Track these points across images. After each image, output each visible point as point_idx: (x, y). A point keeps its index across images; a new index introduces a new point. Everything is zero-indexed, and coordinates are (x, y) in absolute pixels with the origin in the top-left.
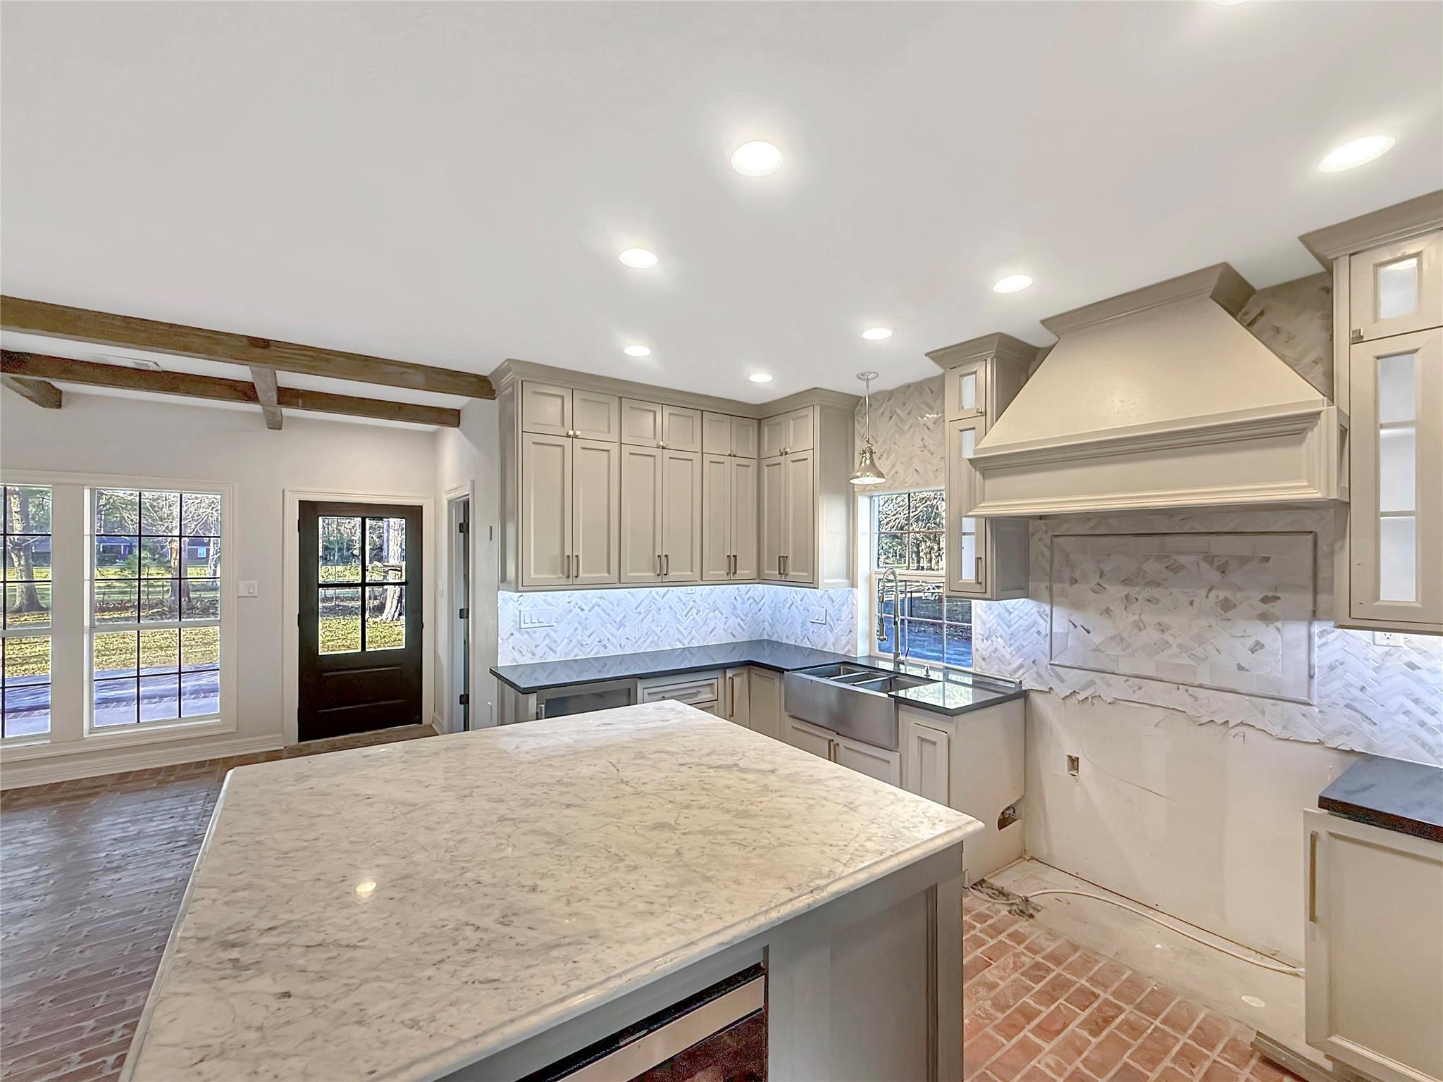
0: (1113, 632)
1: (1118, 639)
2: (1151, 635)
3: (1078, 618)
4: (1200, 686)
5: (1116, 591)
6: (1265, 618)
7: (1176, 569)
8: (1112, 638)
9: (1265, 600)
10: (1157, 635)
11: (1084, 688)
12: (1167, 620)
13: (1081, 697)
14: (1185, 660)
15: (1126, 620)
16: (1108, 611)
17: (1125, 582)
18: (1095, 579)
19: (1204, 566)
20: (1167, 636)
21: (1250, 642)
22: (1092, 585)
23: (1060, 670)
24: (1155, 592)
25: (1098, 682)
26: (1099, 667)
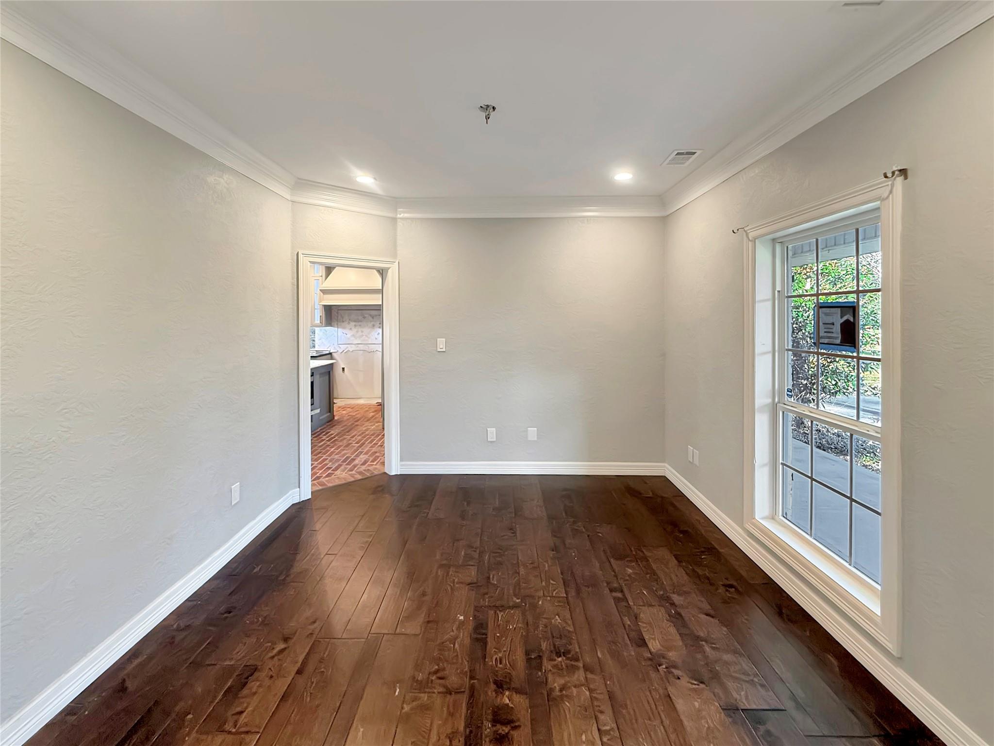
0: (352, 334)
1: (353, 336)
3: (345, 331)
5: (353, 324)
7: (364, 318)
9: (380, 324)
10: (361, 334)
11: (346, 349)
13: (345, 352)
15: (355, 330)
16: (351, 329)
17: (355, 321)
18: (348, 320)
19: (370, 317)
20: (363, 334)
21: (377, 333)
22: (347, 322)
23: (340, 345)
24: (360, 323)
25: (349, 346)
26: (349, 343)
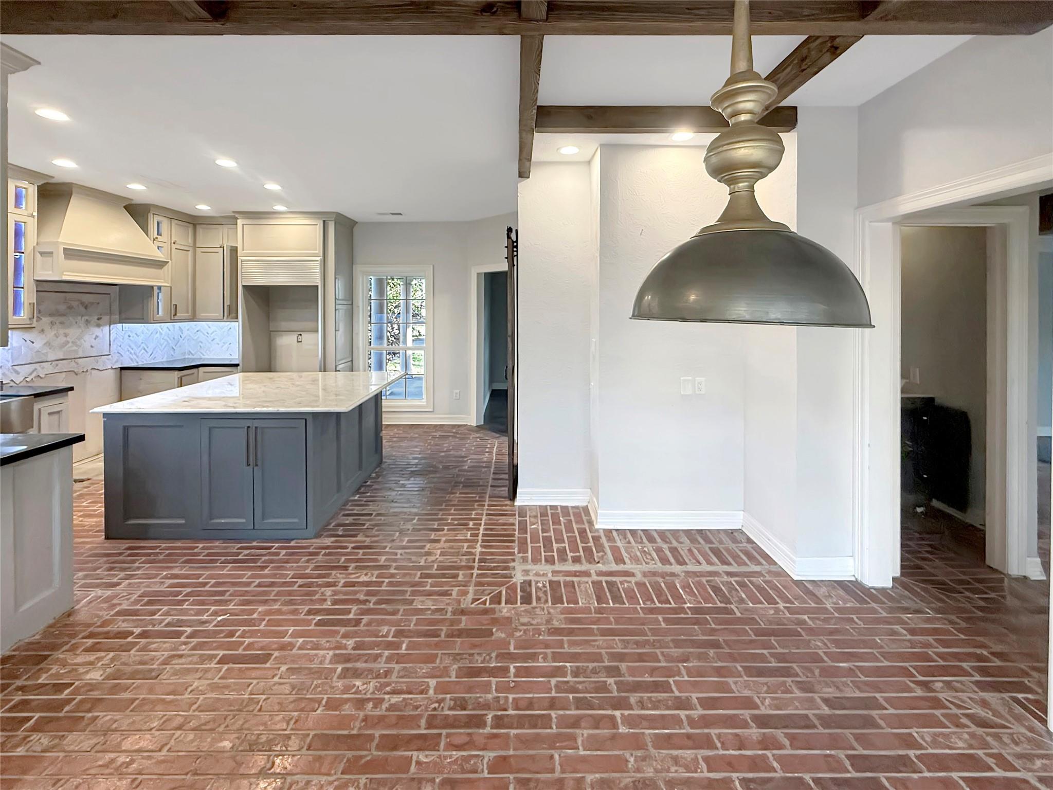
0: (45, 341)
1: (48, 344)
2: (62, 339)
3: (28, 337)
4: (80, 358)
5: (46, 320)
6: (99, 326)
7: (70, 308)
8: (45, 344)
9: (98, 319)
10: (65, 339)
11: (31, 374)
12: (67, 331)
13: (29, 379)
14: (75, 348)
15: (51, 334)
16: (43, 331)
17: (51, 315)
19: (80, 306)
20: (68, 339)
21: (94, 336)
23: (18, 368)
24: (61, 319)
25: (39, 368)
26: (40, 360)
